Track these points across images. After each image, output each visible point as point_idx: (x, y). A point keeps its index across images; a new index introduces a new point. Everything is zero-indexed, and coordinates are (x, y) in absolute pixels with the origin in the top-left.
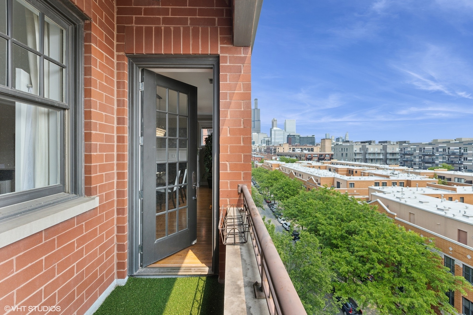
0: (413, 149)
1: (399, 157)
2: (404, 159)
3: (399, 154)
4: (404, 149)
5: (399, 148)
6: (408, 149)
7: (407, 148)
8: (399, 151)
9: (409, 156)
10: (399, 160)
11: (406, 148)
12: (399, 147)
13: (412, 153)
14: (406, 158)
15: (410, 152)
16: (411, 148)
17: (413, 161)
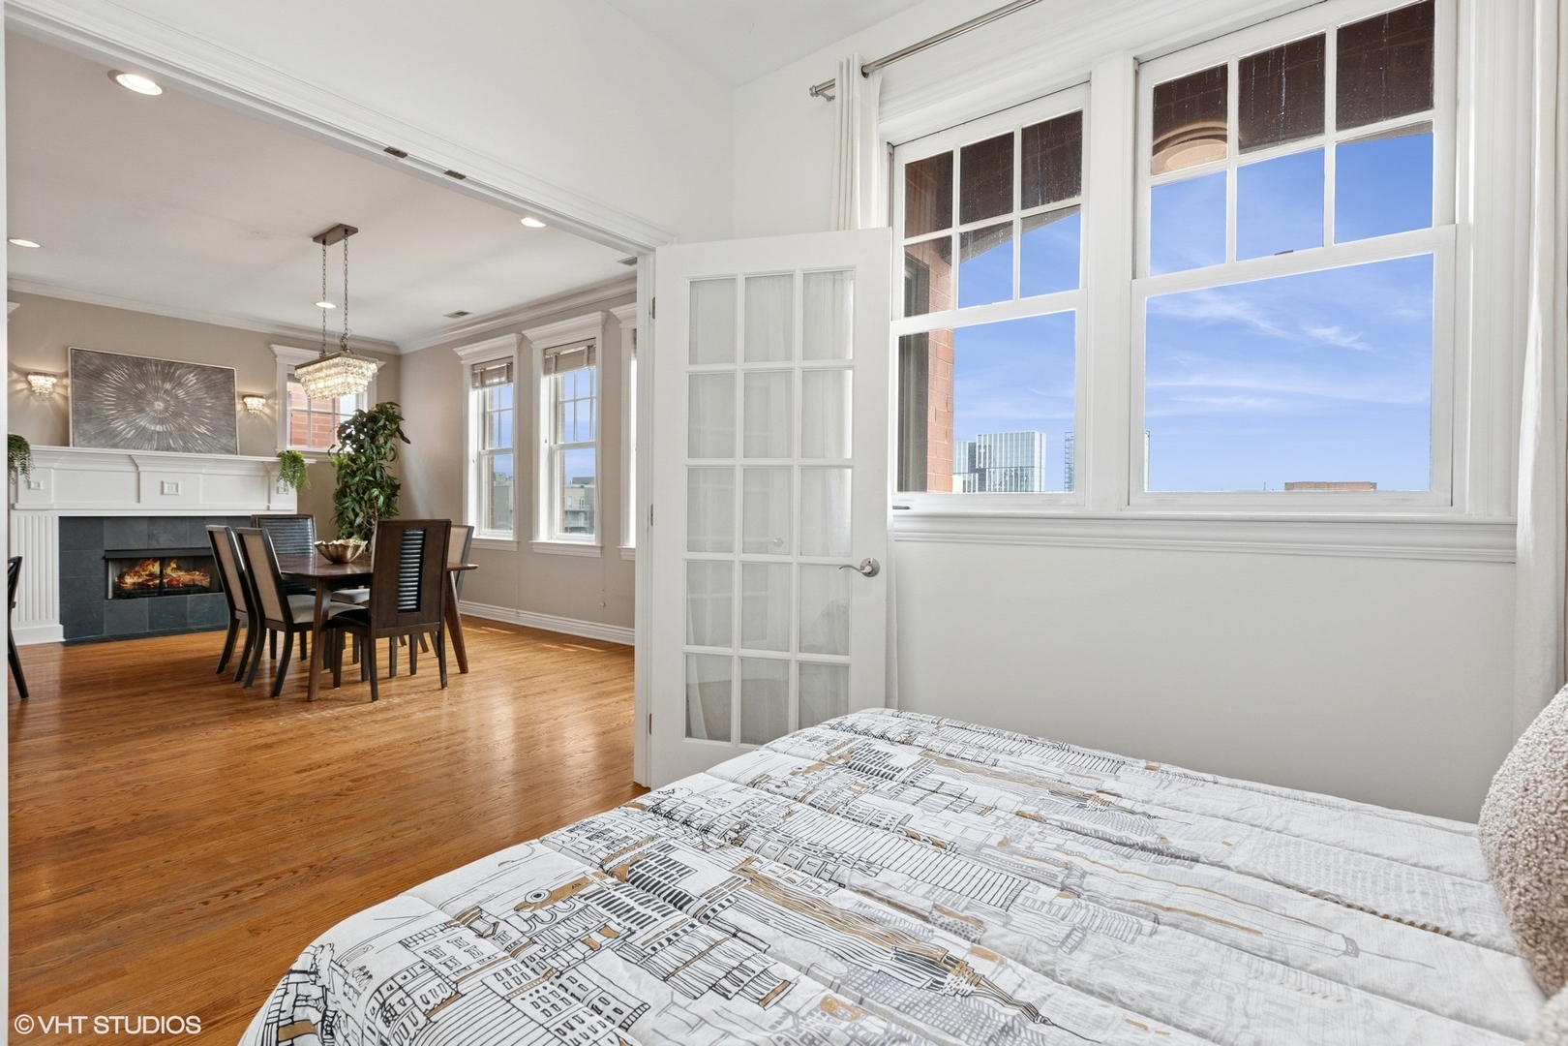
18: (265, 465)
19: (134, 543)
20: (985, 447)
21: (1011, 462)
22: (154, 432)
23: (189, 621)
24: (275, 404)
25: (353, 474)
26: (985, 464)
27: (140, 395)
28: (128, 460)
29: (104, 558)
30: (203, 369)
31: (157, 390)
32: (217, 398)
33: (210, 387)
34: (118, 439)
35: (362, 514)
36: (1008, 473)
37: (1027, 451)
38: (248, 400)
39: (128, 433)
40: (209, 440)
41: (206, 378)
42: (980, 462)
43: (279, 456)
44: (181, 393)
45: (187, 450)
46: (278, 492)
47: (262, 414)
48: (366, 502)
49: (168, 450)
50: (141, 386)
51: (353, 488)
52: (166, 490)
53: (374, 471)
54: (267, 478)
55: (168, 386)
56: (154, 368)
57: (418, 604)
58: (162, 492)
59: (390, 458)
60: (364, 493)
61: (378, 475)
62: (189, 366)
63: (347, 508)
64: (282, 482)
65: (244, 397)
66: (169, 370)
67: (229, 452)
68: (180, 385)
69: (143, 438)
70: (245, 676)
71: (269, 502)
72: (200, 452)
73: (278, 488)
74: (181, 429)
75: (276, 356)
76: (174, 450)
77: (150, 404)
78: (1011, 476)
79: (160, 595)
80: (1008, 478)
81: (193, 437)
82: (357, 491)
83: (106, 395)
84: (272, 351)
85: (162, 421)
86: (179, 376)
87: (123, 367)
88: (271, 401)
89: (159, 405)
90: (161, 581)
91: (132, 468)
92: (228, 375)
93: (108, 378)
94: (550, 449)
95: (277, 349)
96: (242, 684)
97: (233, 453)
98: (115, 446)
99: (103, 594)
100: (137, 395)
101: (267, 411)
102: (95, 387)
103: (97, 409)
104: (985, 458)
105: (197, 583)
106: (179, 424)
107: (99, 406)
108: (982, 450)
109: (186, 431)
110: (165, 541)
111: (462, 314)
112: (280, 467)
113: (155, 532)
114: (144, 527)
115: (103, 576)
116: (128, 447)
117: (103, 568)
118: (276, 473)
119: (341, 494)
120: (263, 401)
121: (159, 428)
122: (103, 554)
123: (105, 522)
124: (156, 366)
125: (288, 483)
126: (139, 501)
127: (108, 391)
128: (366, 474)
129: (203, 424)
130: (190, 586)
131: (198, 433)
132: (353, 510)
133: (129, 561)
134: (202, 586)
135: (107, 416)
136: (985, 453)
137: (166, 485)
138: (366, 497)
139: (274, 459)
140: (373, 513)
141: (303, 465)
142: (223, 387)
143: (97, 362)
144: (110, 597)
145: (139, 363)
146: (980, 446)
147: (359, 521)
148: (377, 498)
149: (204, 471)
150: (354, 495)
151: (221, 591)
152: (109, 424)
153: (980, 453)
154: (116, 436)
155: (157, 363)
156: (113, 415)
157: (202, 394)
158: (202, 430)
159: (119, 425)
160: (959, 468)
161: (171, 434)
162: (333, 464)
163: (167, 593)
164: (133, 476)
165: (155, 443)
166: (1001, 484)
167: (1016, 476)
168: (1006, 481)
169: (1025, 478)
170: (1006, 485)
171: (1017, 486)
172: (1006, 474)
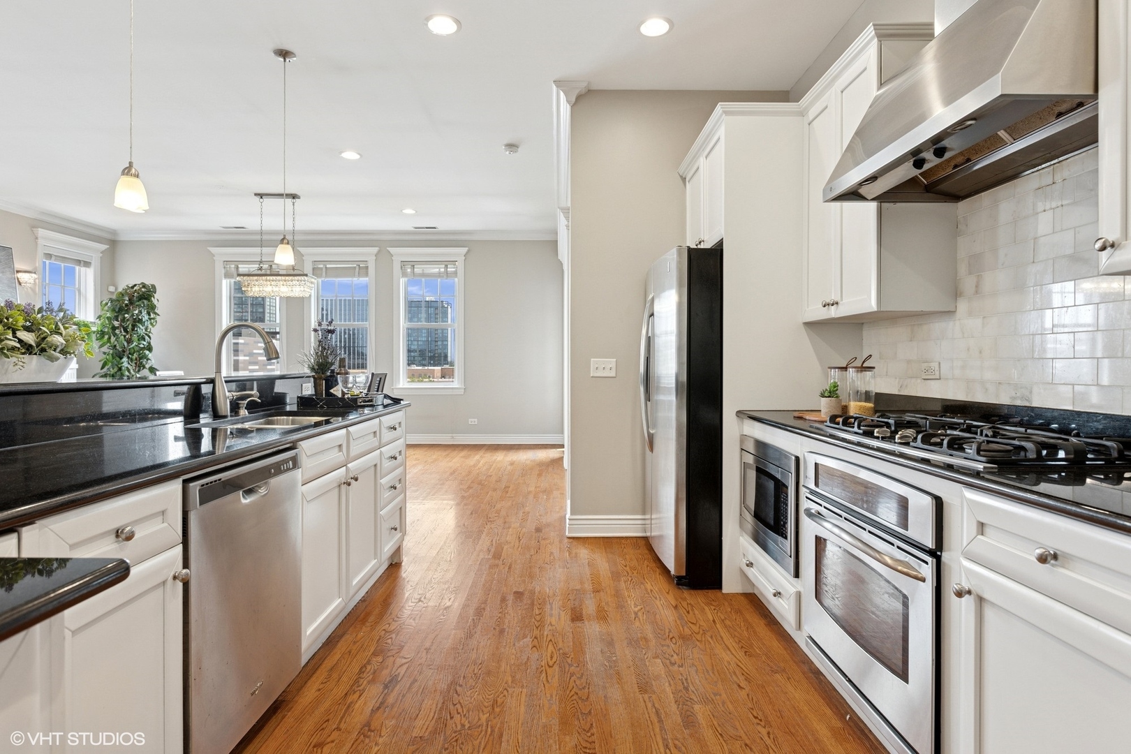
20: (327, 310)
24: (36, 278)
36: (347, 332)
38: (20, 275)
65: (17, 271)
75: (37, 238)
80: (347, 336)
84: (33, 232)
92: (8, 252)
95: (41, 232)
142: (6, 264)
166: (340, 342)
167: (354, 334)
168: (345, 338)
169: (361, 336)
170: (345, 342)
171: (354, 343)
172: (345, 333)
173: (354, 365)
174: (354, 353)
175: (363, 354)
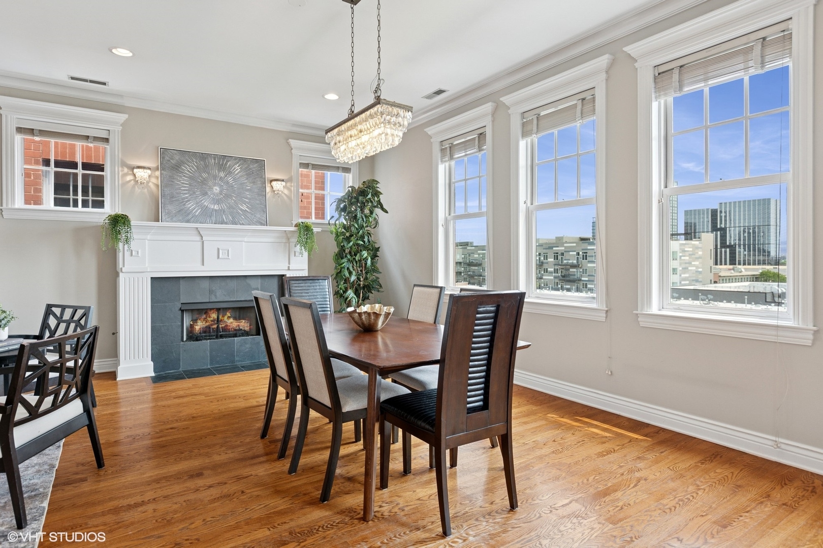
0: (481, 256)
1: (463, 269)
2: (469, 273)
3: (462, 264)
4: (469, 256)
5: (463, 255)
6: (475, 256)
7: (474, 253)
8: (463, 259)
9: (477, 268)
10: (463, 274)
11: (471, 253)
12: (463, 252)
13: (480, 263)
14: (472, 270)
15: (477, 260)
16: (479, 254)
17: (481, 276)
18: (286, 234)
19: (200, 297)
20: (725, 212)
21: (749, 222)
22: (213, 210)
23: (237, 359)
24: (291, 186)
25: (348, 239)
26: (726, 224)
27: (204, 182)
28: (196, 232)
29: (180, 309)
30: (244, 160)
31: (215, 177)
32: (254, 183)
33: (249, 174)
34: (190, 216)
35: (354, 273)
36: (747, 230)
37: (764, 214)
38: (274, 183)
39: (197, 211)
40: (249, 215)
41: (246, 168)
42: (721, 223)
43: (296, 226)
44: (230, 180)
45: (234, 223)
46: (295, 255)
47: (283, 195)
48: (356, 262)
49: (222, 224)
50: (205, 175)
51: (347, 251)
52: (221, 256)
53: (362, 237)
54: (288, 244)
55: (222, 174)
56: (213, 161)
57: (486, 400)
58: (218, 257)
59: (373, 227)
60: (355, 255)
61: (366, 239)
62: (236, 158)
63: (344, 268)
64: (298, 246)
65: (271, 181)
66: (223, 161)
67: (262, 224)
68: (230, 173)
69: (207, 215)
70: (290, 452)
71: (289, 264)
72: (243, 224)
73: (295, 252)
74: (230, 207)
75: (292, 149)
76: (226, 223)
77: (210, 188)
78: (749, 233)
79: (217, 338)
80: (746, 235)
81: (239, 213)
82: (350, 253)
83: (183, 182)
84: (288, 144)
85: (218, 202)
86: (229, 166)
87: (193, 161)
88: (288, 184)
89: (216, 189)
90: (218, 327)
91: (198, 238)
92: (261, 164)
93: (184, 170)
94: (528, 209)
95: (293, 142)
96: (286, 464)
97: (264, 225)
98: (188, 221)
99: (180, 338)
100: (202, 182)
101: (286, 192)
102: (176, 177)
103: (177, 193)
104: (726, 220)
105: (241, 328)
106: (228, 203)
107: (178, 191)
108: (723, 214)
109: (234, 209)
110: (221, 295)
111: (440, 92)
112: (297, 235)
113: (214, 288)
114: (206, 284)
115: (180, 324)
116: (196, 222)
117: (180, 317)
118: (294, 240)
119: (340, 255)
120: (284, 183)
121: (216, 207)
122: (180, 306)
123: (182, 282)
124: (215, 159)
125: (303, 248)
126: (203, 265)
127: (184, 180)
128: (357, 239)
129: (245, 203)
130: (235, 330)
131: (241, 210)
132: (348, 269)
133: (199, 311)
134: (244, 330)
135: (184, 198)
136: (726, 217)
137: (221, 251)
138: (357, 258)
139: (293, 229)
140: (361, 271)
141: (312, 233)
142: (258, 174)
143: (177, 157)
144: (185, 339)
145: (203, 157)
146: (721, 212)
147: (353, 278)
148: (366, 259)
149: (246, 239)
150: (349, 256)
151: (258, 334)
152: (184, 205)
153: (721, 217)
154: (189, 214)
155: (215, 156)
156: (187, 198)
157: (243, 180)
158: (244, 207)
159: (190, 205)
160: (703, 228)
161: (224, 211)
162: (332, 232)
163: (221, 337)
164: (200, 244)
165: (214, 219)
166: (740, 240)
167: (754, 232)
168: (744, 237)
169: (762, 234)
170: (744, 240)
171: (754, 240)
172: (744, 232)
173: (754, 261)
174: (754, 250)
175: (764, 251)
